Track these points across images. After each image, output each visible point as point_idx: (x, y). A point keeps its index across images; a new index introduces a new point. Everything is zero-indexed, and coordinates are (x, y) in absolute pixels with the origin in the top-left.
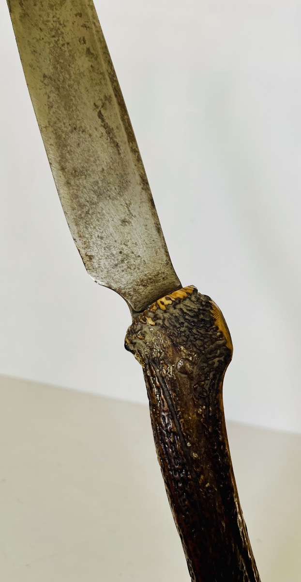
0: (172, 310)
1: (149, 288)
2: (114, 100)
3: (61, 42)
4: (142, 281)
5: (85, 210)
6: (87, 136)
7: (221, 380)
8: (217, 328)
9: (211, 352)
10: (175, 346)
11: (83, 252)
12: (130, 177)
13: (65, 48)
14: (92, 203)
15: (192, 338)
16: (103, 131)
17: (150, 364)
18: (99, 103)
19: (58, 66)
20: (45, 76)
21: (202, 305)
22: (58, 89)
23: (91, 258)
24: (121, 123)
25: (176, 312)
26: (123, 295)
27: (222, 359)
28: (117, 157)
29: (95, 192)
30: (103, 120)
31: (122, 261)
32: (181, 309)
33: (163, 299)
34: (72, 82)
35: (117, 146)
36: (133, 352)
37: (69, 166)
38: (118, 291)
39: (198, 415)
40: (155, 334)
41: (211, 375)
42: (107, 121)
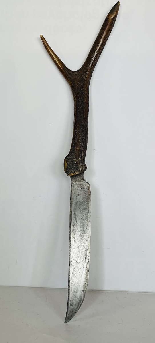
0: (75, 171)
1: (78, 179)
2: (72, 225)
3: (80, 242)
4: (79, 181)
5: (86, 200)
6: (81, 217)
7: (69, 153)
8: (67, 164)
9: (70, 160)
10: (77, 164)
11: (90, 191)
12: (74, 205)
13: (79, 240)
14: (84, 201)
15: (73, 164)
16: (77, 218)
17: (83, 162)
18: (76, 225)
19: (82, 236)
20: (86, 234)
21: (68, 170)
22: (84, 230)
23: (88, 189)
24: (72, 219)
25: (74, 170)
26: (84, 179)
27: (68, 158)
28: (75, 211)
29: (83, 204)
30: (76, 220)
31: (82, 187)
32: (73, 171)
33: (76, 174)
34: (80, 231)
35: (75, 213)
36: (86, 166)
37: (87, 211)
38: (85, 180)
39: (76, 148)
40: (80, 167)
41: (71, 155)
42: (75, 220)
